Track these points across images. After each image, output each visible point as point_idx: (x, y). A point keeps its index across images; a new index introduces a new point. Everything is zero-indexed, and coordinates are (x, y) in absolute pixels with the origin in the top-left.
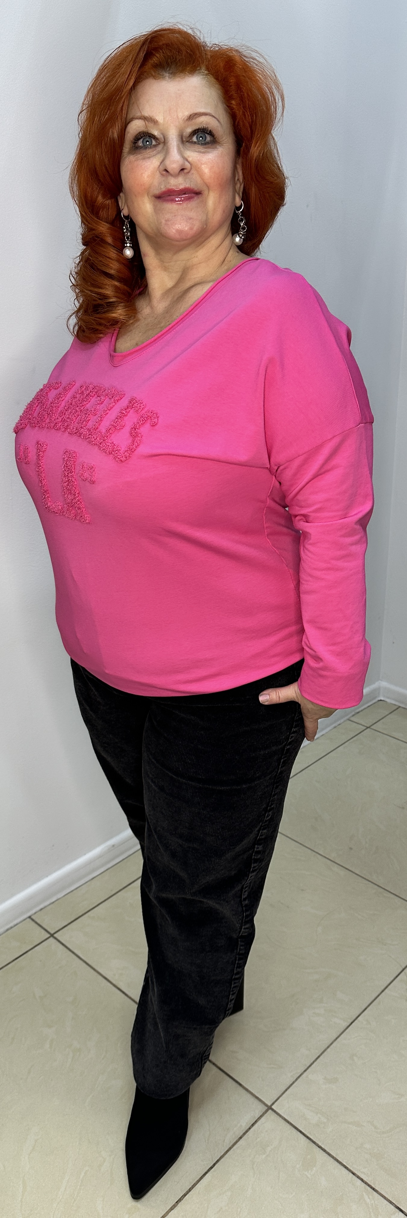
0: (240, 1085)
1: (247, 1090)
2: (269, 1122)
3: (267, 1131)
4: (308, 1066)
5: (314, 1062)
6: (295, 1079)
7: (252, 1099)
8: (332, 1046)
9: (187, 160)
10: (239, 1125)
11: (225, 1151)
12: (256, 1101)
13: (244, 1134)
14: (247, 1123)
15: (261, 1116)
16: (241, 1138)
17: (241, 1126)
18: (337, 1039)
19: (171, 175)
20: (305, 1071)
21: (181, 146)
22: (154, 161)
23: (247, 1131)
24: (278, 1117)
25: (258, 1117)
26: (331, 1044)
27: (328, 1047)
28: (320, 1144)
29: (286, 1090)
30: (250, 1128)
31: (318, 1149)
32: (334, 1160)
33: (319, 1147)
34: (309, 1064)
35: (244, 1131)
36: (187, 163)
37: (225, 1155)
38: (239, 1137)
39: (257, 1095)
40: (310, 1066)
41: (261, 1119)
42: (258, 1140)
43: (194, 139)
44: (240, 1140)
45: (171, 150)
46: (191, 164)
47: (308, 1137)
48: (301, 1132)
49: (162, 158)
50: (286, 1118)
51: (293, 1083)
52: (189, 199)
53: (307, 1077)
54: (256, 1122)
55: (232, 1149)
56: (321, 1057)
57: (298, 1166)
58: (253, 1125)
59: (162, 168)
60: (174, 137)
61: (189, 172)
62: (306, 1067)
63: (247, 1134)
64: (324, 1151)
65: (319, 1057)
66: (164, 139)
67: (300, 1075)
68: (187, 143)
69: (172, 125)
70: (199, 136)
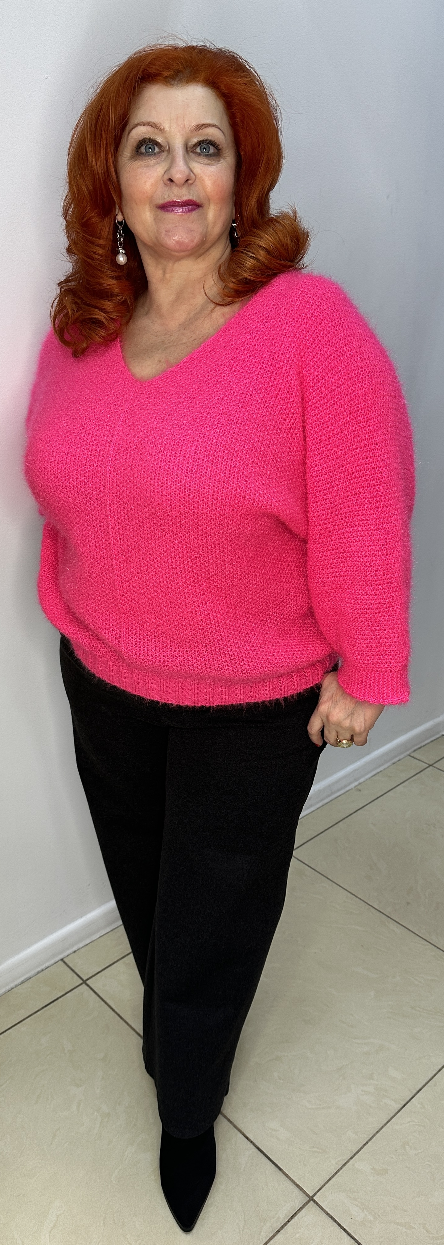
0: (280, 1169)
1: (287, 1175)
2: (310, 1214)
3: (308, 1226)
4: (355, 1153)
5: (361, 1149)
6: (340, 1167)
7: (293, 1187)
8: (381, 1131)
9: (192, 171)
10: (277, 1216)
12: (296, 1190)
13: (283, 1227)
14: (286, 1215)
15: (301, 1208)
17: (279, 1217)
18: (387, 1122)
19: (177, 185)
20: (351, 1158)
21: (186, 156)
22: (158, 170)
23: (285, 1225)
24: (321, 1210)
25: (298, 1209)
26: (381, 1129)
27: (377, 1132)
29: (330, 1179)
30: (289, 1221)
34: (357, 1151)
35: (282, 1224)
36: (192, 174)
38: (277, 1230)
39: (298, 1182)
40: (357, 1153)
41: (301, 1211)
42: (298, 1235)
43: (198, 150)
44: (277, 1234)
45: (178, 160)
46: (195, 176)
47: (352, 1237)
48: (344, 1230)
49: (166, 168)
50: (330, 1213)
51: (338, 1171)
52: (191, 210)
53: (353, 1165)
54: (296, 1214)
56: (369, 1144)
58: (292, 1217)
59: (166, 177)
60: (180, 145)
61: (192, 184)
62: (353, 1154)
63: (285, 1228)
65: (367, 1142)
66: (169, 148)
67: (346, 1163)
68: (191, 154)
69: (178, 133)
70: (203, 148)
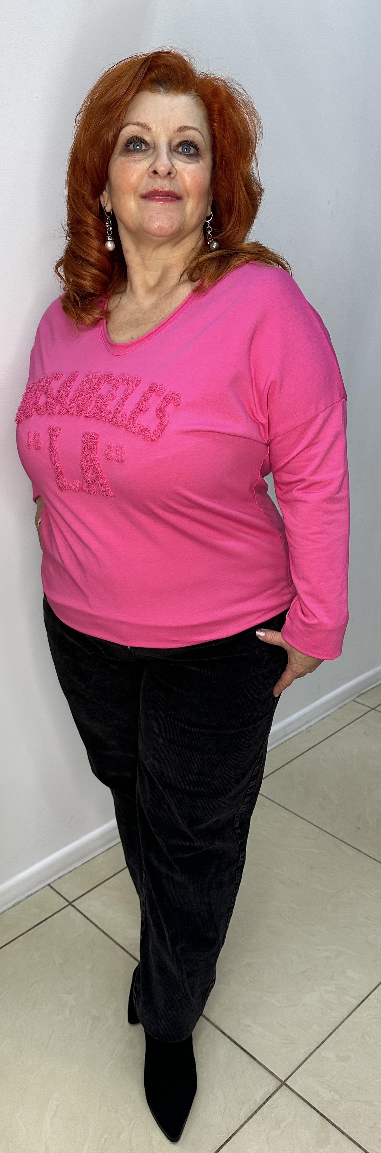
0: (255, 1059)
1: (261, 1064)
2: (283, 1097)
3: (281, 1106)
4: (320, 1043)
5: (325, 1039)
6: (308, 1055)
7: (267, 1074)
8: (343, 1023)
10: (254, 1099)
11: (241, 1124)
12: (270, 1077)
13: (259, 1108)
14: (261, 1098)
15: (275, 1091)
16: (256, 1112)
17: (256, 1100)
18: (347, 1017)
19: (160, 177)
20: (318, 1047)
21: (170, 155)
22: (144, 164)
23: (262, 1106)
24: (293, 1093)
25: (273, 1092)
26: (343, 1021)
27: (340, 1024)
28: (334, 1122)
29: (300, 1066)
30: (264, 1103)
31: (332, 1126)
32: (348, 1139)
33: (333, 1125)
34: (322, 1041)
35: (259, 1106)
36: (173, 169)
37: (241, 1128)
38: (254, 1111)
39: (271, 1070)
40: (323, 1043)
41: (275, 1094)
42: (273, 1115)
44: (254, 1115)
45: (162, 156)
46: (176, 171)
47: (321, 1115)
48: (314, 1109)
50: (300, 1094)
51: (307, 1059)
52: (172, 200)
53: (320, 1054)
54: (270, 1097)
55: (248, 1123)
56: (333, 1035)
57: (312, 1143)
58: (267, 1100)
59: (151, 170)
60: (165, 145)
62: (319, 1044)
63: (262, 1109)
64: (338, 1129)
65: (331, 1034)
66: (155, 146)
67: (313, 1052)
68: (174, 152)
69: (163, 133)
70: (184, 148)
